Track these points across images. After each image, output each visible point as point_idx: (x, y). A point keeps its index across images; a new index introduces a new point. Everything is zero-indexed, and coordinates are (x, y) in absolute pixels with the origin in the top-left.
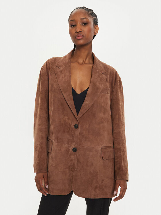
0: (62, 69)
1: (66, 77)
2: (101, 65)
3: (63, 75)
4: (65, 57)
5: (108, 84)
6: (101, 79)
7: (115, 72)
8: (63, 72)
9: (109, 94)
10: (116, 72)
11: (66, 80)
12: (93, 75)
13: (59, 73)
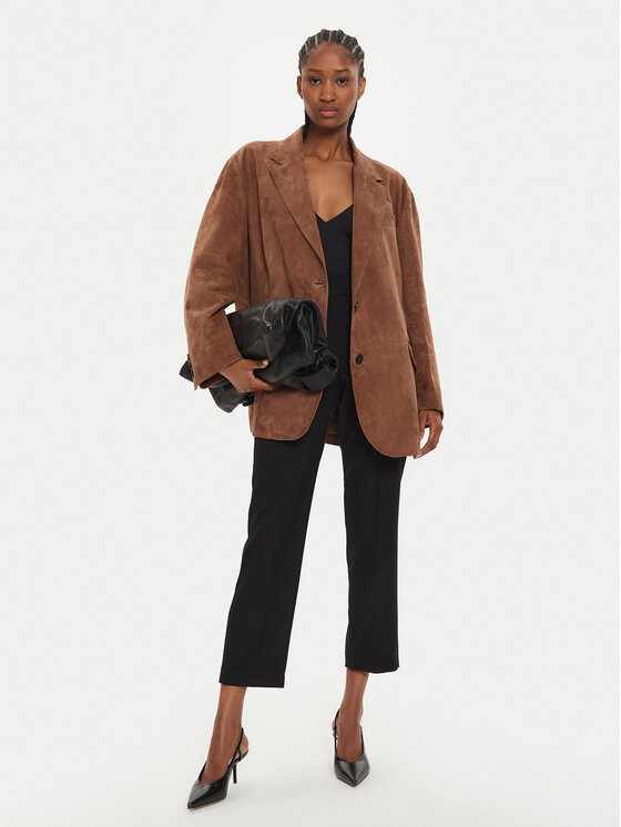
0: (285, 165)
1: (299, 181)
2: (370, 165)
3: (290, 179)
4: (288, 140)
5: (390, 205)
6: (376, 195)
7: (401, 180)
8: (289, 172)
9: (394, 228)
10: (404, 181)
11: (300, 188)
12: (357, 189)
13: (280, 175)
